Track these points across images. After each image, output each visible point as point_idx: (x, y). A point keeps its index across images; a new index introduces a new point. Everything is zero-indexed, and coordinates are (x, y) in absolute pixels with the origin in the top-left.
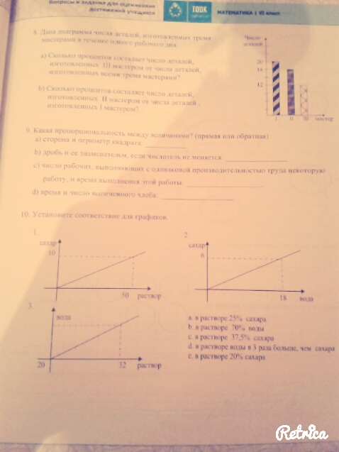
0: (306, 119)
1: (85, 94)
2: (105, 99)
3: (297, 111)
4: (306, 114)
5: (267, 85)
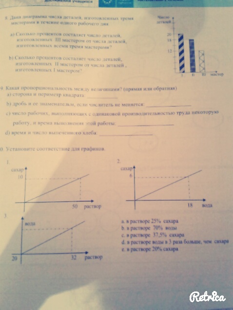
0: (203, 74)
1: (42, 61)
2: (57, 64)
3: (197, 69)
4: (204, 71)
5: (175, 51)
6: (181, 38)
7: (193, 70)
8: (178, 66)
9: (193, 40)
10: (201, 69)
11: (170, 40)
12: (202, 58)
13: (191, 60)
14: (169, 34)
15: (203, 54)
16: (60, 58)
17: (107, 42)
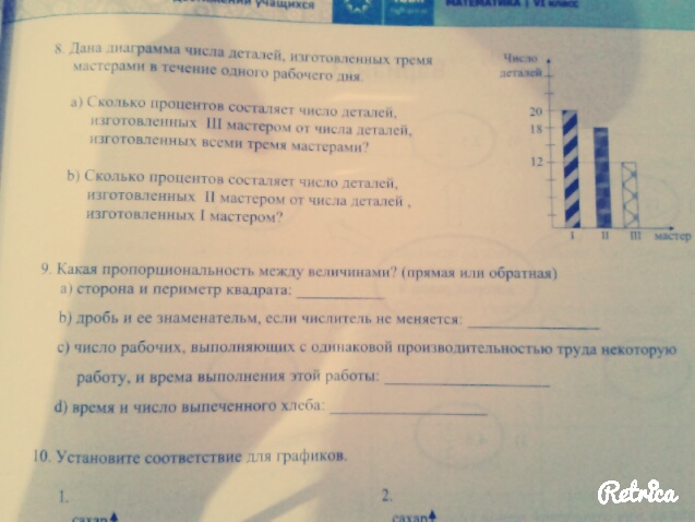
0: (635, 235)
1: (167, 188)
2: (210, 197)
3: (616, 219)
4: (635, 224)
5: (551, 162)
6: (571, 124)
7: (605, 221)
8: (561, 206)
9: (605, 130)
10: (629, 218)
11: (539, 129)
12: (631, 185)
13: (598, 190)
14: (536, 112)
15: (634, 175)
16: (221, 180)
17: (355, 131)
